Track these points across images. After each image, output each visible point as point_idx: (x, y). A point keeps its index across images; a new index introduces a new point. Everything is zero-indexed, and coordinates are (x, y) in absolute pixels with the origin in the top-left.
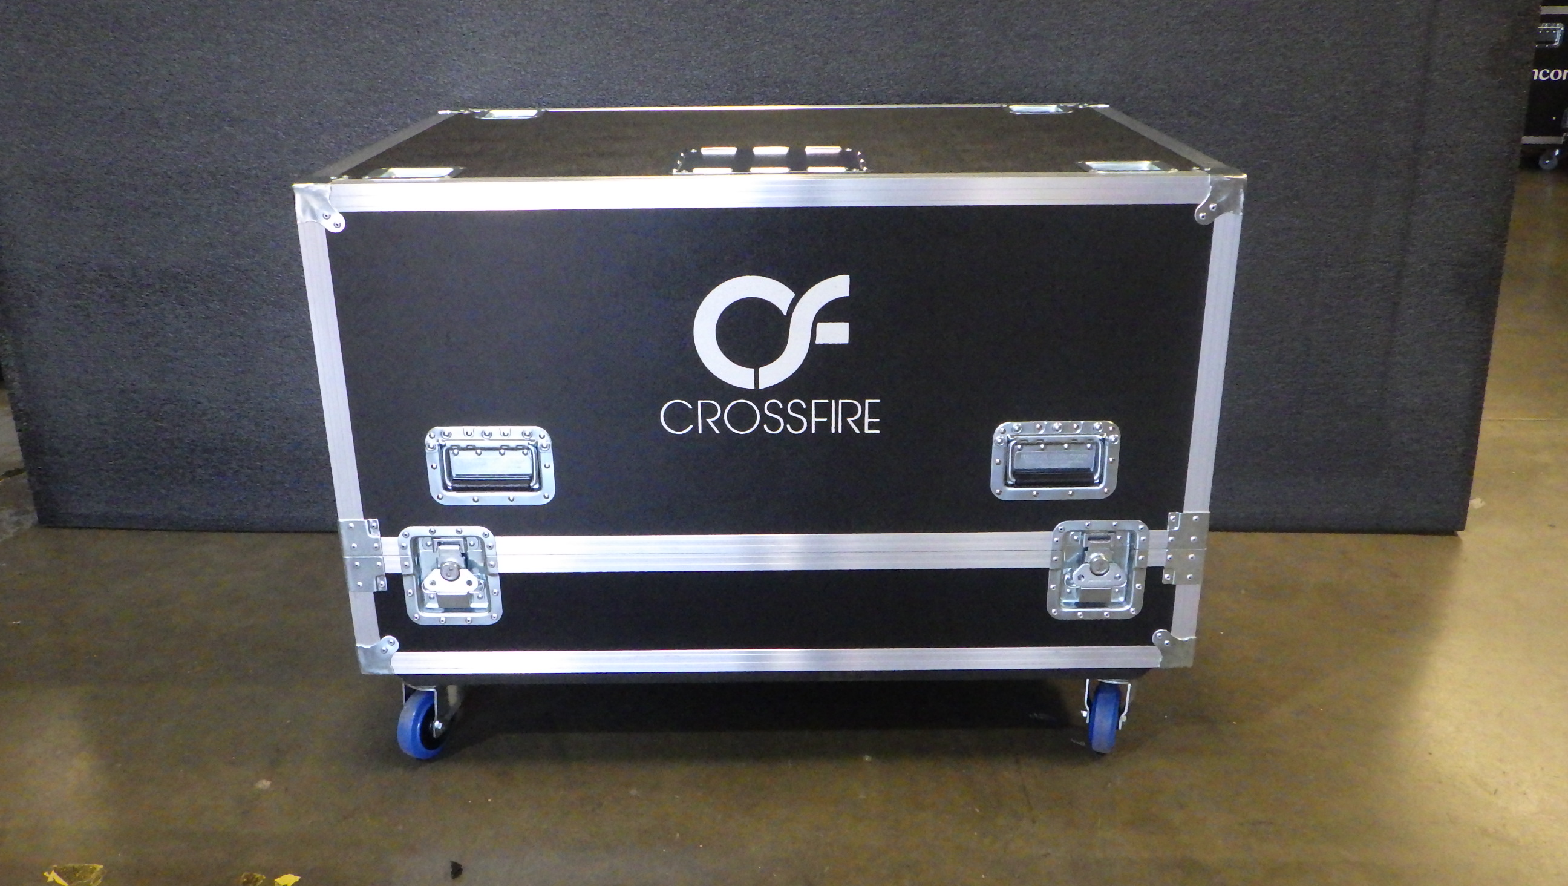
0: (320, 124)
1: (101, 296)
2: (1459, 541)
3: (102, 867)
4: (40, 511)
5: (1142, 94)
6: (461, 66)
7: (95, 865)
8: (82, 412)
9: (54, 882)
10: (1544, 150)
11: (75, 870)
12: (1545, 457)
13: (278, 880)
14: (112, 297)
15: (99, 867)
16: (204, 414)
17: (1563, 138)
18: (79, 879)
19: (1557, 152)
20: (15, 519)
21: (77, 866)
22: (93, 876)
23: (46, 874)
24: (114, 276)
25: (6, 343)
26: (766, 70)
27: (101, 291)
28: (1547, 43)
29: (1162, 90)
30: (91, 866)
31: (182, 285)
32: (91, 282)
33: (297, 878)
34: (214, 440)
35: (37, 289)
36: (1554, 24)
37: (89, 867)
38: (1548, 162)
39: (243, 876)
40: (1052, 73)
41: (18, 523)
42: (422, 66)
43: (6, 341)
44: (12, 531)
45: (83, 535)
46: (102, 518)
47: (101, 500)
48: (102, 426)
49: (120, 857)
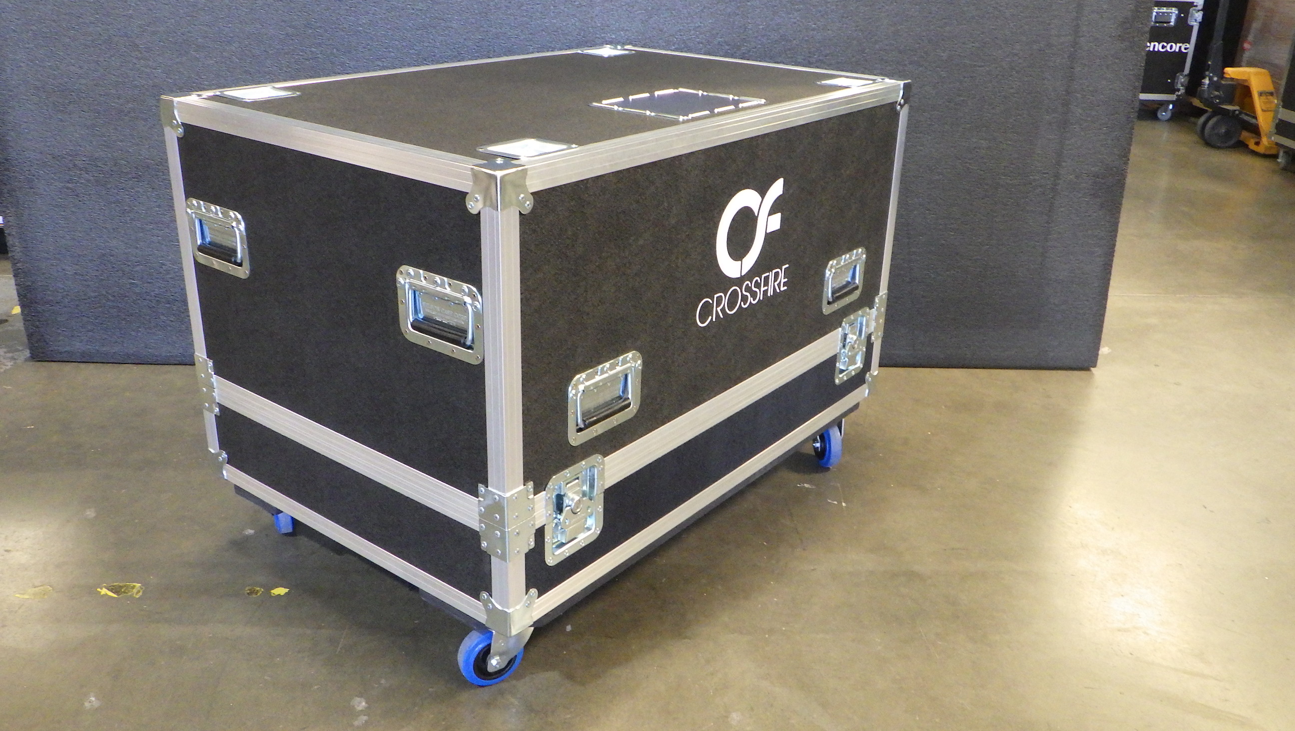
0: (266, 52)
1: (87, 180)
2: (1093, 374)
3: (140, 585)
4: (32, 349)
5: (877, 46)
7: (135, 584)
8: (70, 271)
9: (105, 595)
10: (1162, 104)
11: (121, 587)
12: (1153, 321)
13: (272, 591)
14: (97, 181)
15: (138, 585)
16: (168, 273)
17: (1175, 95)
18: (124, 592)
19: (1171, 107)
20: (10, 355)
21: (121, 584)
22: (135, 591)
23: (99, 590)
24: (100, 165)
26: (605, 21)
27: (88, 177)
28: (1165, 23)
30: (132, 584)
32: (81, 169)
33: (287, 590)
34: (175, 293)
35: (36, 174)
36: (1170, 8)
37: (130, 585)
38: (1164, 114)
39: (247, 589)
40: (813, 30)
41: (13, 358)
42: (347, 9)
44: (10, 364)
45: (68, 368)
46: (83, 354)
47: (82, 340)
48: (85, 282)
49: (153, 579)
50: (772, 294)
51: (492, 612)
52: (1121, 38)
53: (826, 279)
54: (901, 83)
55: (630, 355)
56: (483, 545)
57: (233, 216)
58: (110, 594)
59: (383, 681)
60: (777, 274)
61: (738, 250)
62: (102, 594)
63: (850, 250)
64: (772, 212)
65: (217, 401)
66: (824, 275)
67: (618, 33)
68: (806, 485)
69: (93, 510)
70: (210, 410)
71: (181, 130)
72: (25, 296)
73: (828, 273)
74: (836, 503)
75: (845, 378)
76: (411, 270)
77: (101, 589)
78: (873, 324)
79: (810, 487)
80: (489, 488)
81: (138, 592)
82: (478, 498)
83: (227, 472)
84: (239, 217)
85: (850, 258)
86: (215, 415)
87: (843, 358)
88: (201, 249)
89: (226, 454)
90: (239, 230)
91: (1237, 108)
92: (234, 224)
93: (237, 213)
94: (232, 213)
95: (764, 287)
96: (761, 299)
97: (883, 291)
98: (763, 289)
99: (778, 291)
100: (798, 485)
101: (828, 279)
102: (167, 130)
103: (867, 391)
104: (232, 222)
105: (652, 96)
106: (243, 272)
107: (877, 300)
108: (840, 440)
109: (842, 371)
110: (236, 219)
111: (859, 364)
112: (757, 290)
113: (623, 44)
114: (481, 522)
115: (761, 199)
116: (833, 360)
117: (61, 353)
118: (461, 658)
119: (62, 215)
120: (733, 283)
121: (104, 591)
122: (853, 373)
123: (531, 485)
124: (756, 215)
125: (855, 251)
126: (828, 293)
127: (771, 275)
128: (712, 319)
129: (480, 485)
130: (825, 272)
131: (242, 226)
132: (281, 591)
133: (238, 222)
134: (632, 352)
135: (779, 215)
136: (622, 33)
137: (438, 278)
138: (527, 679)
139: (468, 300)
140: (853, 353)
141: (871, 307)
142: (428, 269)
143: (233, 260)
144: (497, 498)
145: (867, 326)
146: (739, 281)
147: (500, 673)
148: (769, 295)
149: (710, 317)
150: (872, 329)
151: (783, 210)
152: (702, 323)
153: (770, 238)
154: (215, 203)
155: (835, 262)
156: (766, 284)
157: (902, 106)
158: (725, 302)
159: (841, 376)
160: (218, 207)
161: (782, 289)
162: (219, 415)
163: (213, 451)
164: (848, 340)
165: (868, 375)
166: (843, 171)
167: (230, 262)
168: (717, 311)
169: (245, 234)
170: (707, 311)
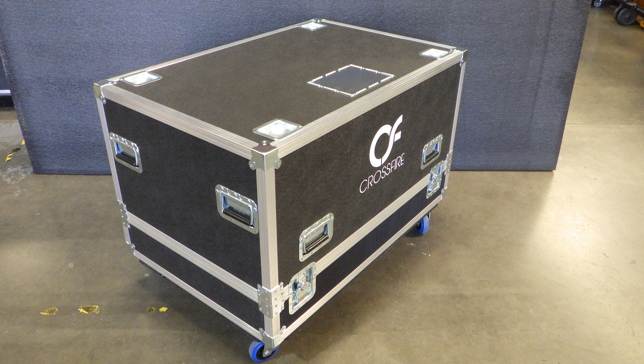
1: (55, 89)
2: (553, 174)
3: (98, 306)
4: (34, 168)
6: (195, 3)
7: (95, 306)
8: (50, 132)
9: (83, 312)
11: (89, 308)
12: (585, 139)
13: (160, 309)
14: (60, 89)
15: (97, 307)
18: (91, 311)
20: (23, 170)
21: (89, 306)
22: (96, 310)
23: (79, 309)
24: (61, 82)
25: (19, 107)
27: (55, 87)
29: (458, 14)
30: (94, 306)
31: (88, 85)
32: (52, 84)
33: (167, 309)
35: (30, 86)
37: (93, 307)
38: (597, 3)
39: (148, 308)
41: (25, 172)
43: (19, 106)
44: (24, 176)
45: (52, 177)
46: (59, 171)
47: (58, 164)
48: (58, 137)
49: (104, 303)
50: (396, 168)
51: (265, 337)
52: (576, 8)
53: (423, 154)
54: (463, 52)
55: (328, 215)
56: (260, 310)
57: (133, 145)
58: (85, 312)
59: (214, 360)
60: (399, 159)
61: (379, 154)
62: (81, 312)
63: (435, 137)
64: (397, 132)
65: (129, 222)
66: (422, 152)
67: (318, 11)
68: (412, 244)
69: (72, 263)
70: (126, 226)
71: (105, 101)
72: (29, 144)
73: (424, 151)
74: (426, 254)
75: (431, 195)
76: (222, 187)
77: (80, 309)
78: (445, 167)
79: (413, 245)
80: (263, 287)
81: (98, 310)
82: (257, 289)
83: (135, 253)
84: (136, 145)
85: (435, 141)
86: (128, 228)
87: (430, 186)
88: (118, 156)
89: (134, 245)
90: (136, 152)
91: (635, 4)
92: (134, 149)
93: (135, 144)
94: (132, 144)
95: (392, 166)
96: (391, 172)
97: (451, 151)
98: (392, 167)
99: (399, 166)
100: (408, 244)
101: (424, 154)
102: (98, 100)
103: (442, 197)
104: (133, 148)
105: (337, 71)
106: (139, 170)
107: (448, 156)
108: (428, 221)
109: (430, 192)
110: (134, 146)
111: (438, 186)
112: (389, 169)
113: (321, 18)
114: (259, 300)
115: (391, 127)
116: (426, 188)
117: (48, 170)
118: (251, 351)
119: (44, 106)
120: (378, 169)
121: (81, 310)
122: (435, 191)
123: (282, 283)
124: (389, 135)
125: (437, 137)
126: (424, 158)
127: (396, 160)
128: (367, 188)
129: (258, 285)
130: (423, 150)
131: (138, 150)
132: (164, 309)
133: (136, 148)
134: (329, 214)
135: (400, 133)
136: (320, 11)
137: (235, 194)
138: (281, 358)
139: (250, 206)
140: (435, 183)
141: (445, 159)
142: (231, 188)
143: (134, 164)
144: (267, 292)
145: (443, 168)
146: (380, 168)
147: (268, 357)
148: (395, 169)
149: (366, 188)
150: (445, 169)
151: (402, 129)
152: (362, 191)
153: (396, 144)
154: (124, 137)
155: (428, 145)
156: (394, 165)
157: (462, 64)
158: (374, 178)
159: (429, 194)
160: (125, 140)
161: (401, 165)
162: (130, 228)
163: (128, 243)
164: (433, 177)
165: (442, 190)
166: (432, 102)
167: (133, 165)
168: (369, 184)
169: (139, 154)
170: (365, 184)
